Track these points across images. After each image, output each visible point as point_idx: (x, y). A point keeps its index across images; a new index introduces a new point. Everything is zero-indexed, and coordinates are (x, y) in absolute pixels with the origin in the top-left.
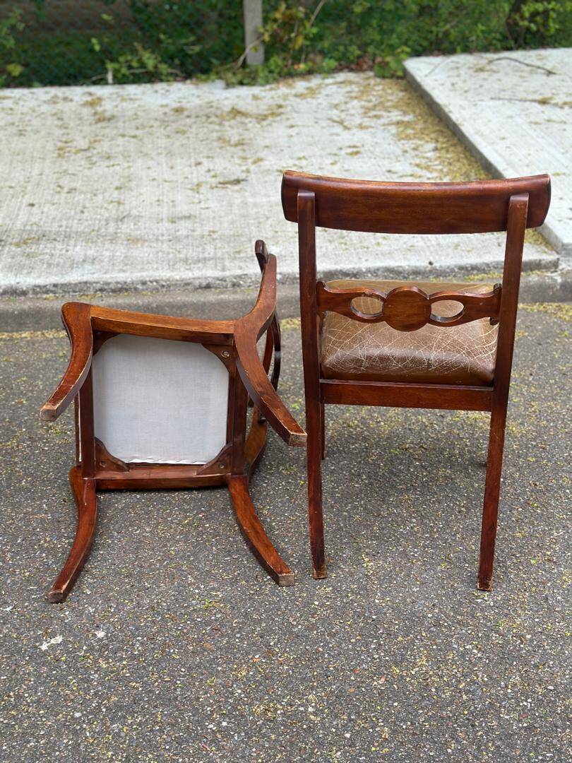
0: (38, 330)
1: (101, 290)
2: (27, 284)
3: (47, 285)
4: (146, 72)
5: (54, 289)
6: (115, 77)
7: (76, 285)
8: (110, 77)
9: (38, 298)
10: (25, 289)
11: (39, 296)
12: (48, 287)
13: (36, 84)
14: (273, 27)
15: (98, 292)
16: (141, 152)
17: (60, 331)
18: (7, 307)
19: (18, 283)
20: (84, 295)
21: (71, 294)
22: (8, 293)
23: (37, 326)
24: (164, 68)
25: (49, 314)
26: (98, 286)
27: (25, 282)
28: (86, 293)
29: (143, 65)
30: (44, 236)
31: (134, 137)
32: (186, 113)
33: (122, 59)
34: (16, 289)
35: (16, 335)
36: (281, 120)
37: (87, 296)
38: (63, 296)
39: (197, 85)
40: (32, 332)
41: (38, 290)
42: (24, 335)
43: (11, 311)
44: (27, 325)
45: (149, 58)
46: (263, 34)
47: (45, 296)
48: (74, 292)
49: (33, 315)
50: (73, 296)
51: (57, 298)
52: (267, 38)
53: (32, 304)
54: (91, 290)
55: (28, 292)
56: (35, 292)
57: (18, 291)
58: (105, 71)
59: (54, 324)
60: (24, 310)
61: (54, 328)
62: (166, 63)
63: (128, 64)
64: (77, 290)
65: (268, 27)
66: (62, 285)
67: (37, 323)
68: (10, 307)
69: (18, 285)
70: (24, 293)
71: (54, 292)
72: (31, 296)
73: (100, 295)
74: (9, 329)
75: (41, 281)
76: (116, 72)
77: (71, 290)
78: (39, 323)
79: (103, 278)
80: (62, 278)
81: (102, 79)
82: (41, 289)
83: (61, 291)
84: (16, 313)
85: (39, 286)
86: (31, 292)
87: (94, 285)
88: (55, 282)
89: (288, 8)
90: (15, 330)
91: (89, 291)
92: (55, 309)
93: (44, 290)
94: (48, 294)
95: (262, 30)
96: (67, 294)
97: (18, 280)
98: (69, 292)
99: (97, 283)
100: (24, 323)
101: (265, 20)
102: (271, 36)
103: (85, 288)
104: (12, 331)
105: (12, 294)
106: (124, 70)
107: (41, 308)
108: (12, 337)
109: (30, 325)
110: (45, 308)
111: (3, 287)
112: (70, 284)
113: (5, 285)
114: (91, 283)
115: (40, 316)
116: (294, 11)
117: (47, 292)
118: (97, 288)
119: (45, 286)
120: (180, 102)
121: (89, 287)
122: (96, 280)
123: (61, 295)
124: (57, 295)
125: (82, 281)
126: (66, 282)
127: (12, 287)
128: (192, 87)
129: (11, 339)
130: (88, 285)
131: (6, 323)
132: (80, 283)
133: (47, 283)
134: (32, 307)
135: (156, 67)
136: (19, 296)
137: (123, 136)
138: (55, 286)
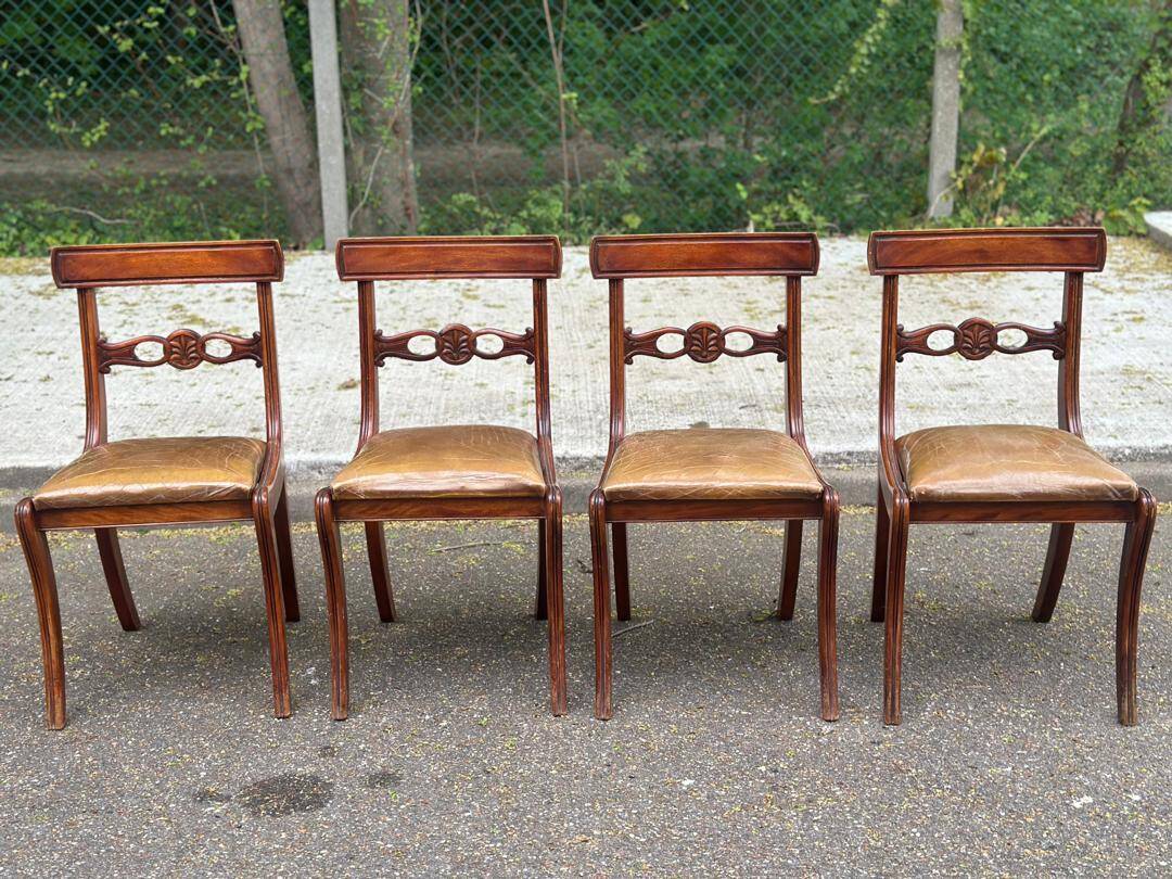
2: (817, 450)
3: (839, 454)
4: (798, 226)
5: (848, 458)
9: (829, 468)
11: (830, 465)
12: (841, 455)
14: (967, 171)
16: (854, 315)
21: (868, 464)
24: (820, 221)
25: (847, 487)
29: (794, 217)
33: (766, 210)
36: (1010, 281)
38: (858, 467)
41: (830, 458)
45: (802, 209)
46: (955, 180)
47: (837, 466)
48: (873, 461)
50: (870, 466)
51: (852, 469)
52: (960, 184)
56: (825, 461)
58: (746, 224)
62: (822, 214)
63: (774, 215)
65: (962, 172)
71: (848, 462)
76: (759, 225)
83: (856, 461)
88: (851, 450)
89: (988, 149)
93: (836, 458)
95: (954, 176)
96: (863, 464)
101: (959, 164)
102: (964, 182)
106: (769, 224)
112: (868, 452)
116: (994, 153)
117: (839, 462)
123: (856, 465)
124: (851, 465)
126: (862, 450)
133: (840, 451)
135: (810, 220)
138: (850, 454)
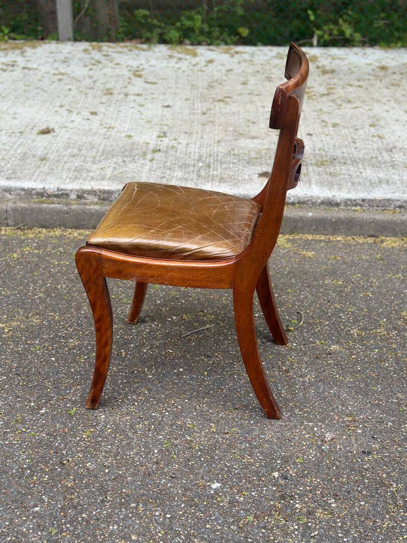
0: (348, 236)
1: (400, 207)
3: (356, 200)
4: (344, 39)
5: (362, 203)
6: (318, 41)
7: (380, 201)
8: (315, 42)
9: (348, 210)
10: (339, 201)
11: (349, 208)
12: (357, 201)
13: (259, 43)
15: (397, 209)
16: (373, 99)
17: (367, 237)
18: (326, 215)
19: (334, 196)
20: (386, 210)
21: (375, 208)
22: (325, 203)
23: (348, 232)
24: (358, 36)
25: (359, 223)
26: (399, 203)
27: (340, 196)
28: (387, 208)
29: (342, 33)
30: (335, 160)
31: (360, 86)
32: (390, 71)
33: (325, 28)
34: (332, 201)
35: (332, 238)
37: (388, 210)
38: (368, 209)
39: (386, 50)
40: (344, 236)
41: (349, 203)
42: (338, 239)
43: (329, 218)
44: (341, 231)
45: (347, 28)
47: (354, 208)
48: (378, 206)
49: (346, 223)
50: (376, 210)
51: (364, 211)
53: (345, 214)
54: (392, 206)
55: (341, 204)
56: (346, 205)
57: (333, 203)
58: (312, 36)
59: (362, 232)
60: (340, 219)
61: (362, 234)
62: (358, 32)
63: (330, 32)
64: (381, 205)
66: (369, 200)
67: (349, 229)
68: (329, 215)
69: (334, 198)
70: (337, 205)
71: (361, 206)
72: (342, 207)
73: (399, 211)
74: (326, 232)
75: (353, 196)
76: (320, 37)
77: (376, 205)
78: (351, 230)
79: (403, 197)
80: (369, 194)
81: (307, 43)
82: (351, 202)
83: (367, 205)
84: (333, 220)
85: (350, 200)
86: (343, 204)
87: (396, 202)
88: (364, 198)
90: (330, 233)
91: (390, 207)
92: (365, 220)
93: (354, 203)
94: (356, 206)
96: (372, 208)
97: (333, 194)
98: (373, 207)
99: (398, 200)
100: (338, 229)
103: (387, 205)
104: (328, 235)
105: (327, 205)
106: (327, 37)
107: (354, 218)
108: (329, 239)
109: (343, 231)
110: (357, 218)
111: (322, 199)
112: (375, 200)
113: (324, 197)
114: (393, 201)
115: (352, 224)
117: (355, 205)
118: (397, 205)
119: (355, 200)
120: (380, 62)
121: (391, 204)
122: (397, 198)
123: (367, 208)
124: (363, 208)
125: (385, 198)
126: (372, 198)
127: (329, 199)
128: (382, 52)
129: (329, 241)
130: (391, 202)
131: (325, 227)
132: (384, 200)
133: (357, 198)
134: (347, 216)
135: (352, 36)
136: (333, 206)
137: (351, 85)
138: (363, 200)
